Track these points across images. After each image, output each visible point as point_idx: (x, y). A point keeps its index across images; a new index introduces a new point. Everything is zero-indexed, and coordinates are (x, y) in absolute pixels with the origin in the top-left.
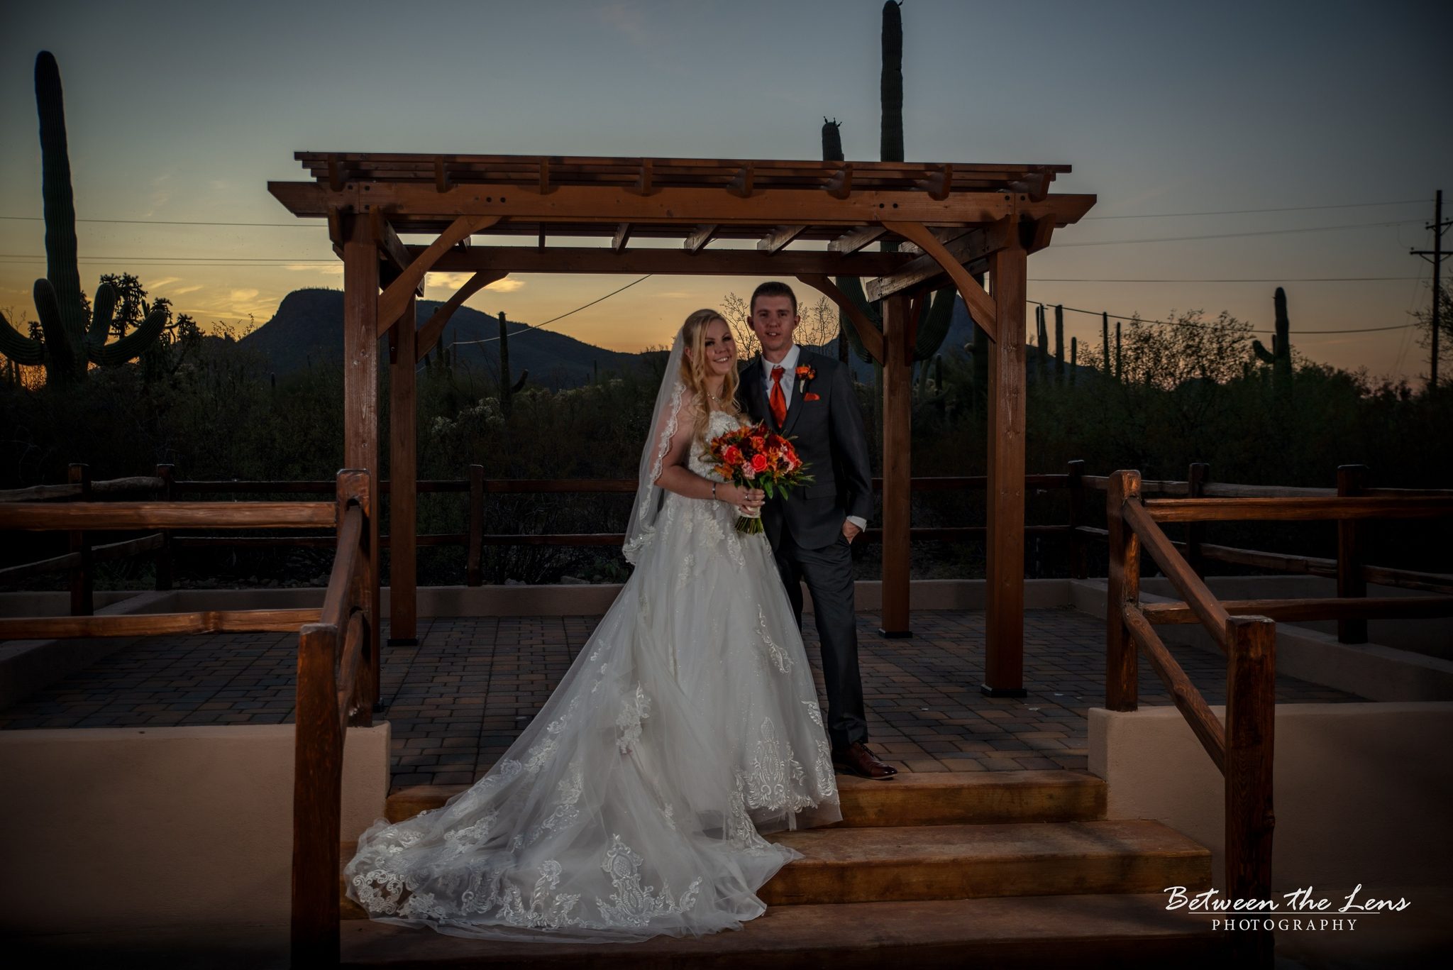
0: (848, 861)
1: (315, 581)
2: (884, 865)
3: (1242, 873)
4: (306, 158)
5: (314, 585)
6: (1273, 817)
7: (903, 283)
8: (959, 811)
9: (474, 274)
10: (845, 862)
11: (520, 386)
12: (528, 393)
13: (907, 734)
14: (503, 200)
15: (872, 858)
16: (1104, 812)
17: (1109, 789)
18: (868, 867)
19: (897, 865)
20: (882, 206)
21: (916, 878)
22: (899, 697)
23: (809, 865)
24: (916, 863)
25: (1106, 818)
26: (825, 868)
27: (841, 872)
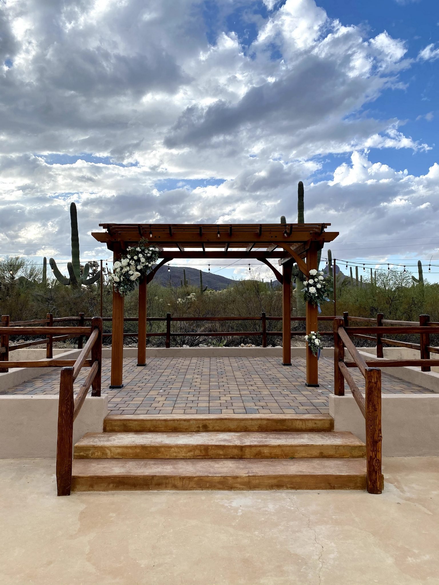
0: (244, 444)
1: (130, 345)
2: (255, 446)
3: (371, 455)
4: (105, 226)
5: (130, 347)
6: (381, 436)
7: (287, 260)
8: (285, 427)
9: (163, 259)
10: (243, 445)
11: (205, 290)
12: (209, 292)
13: (276, 399)
14: (159, 237)
15: (252, 444)
16: (333, 429)
17: (335, 421)
18: (250, 446)
19: (260, 446)
20: (272, 237)
21: (266, 451)
22: (279, 386)
23: (231, 445)
24: (266, 446)
25: (334, 431)
26: (236, 447)
27: (242, 448)
